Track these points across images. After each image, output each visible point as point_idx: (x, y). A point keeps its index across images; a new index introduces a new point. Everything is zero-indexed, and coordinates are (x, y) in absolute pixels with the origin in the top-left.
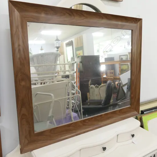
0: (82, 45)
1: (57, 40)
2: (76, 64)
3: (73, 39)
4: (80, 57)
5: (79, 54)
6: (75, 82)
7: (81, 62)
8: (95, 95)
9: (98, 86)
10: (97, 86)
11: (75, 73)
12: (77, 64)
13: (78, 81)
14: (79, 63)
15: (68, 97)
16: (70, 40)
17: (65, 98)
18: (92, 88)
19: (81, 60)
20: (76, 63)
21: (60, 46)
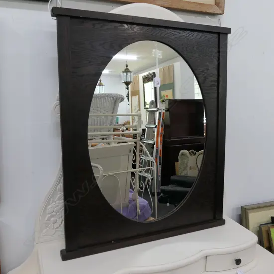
0: (172, 82)
1: (127, 71)
2: (158, 112)
3: (157, 71)
4: (167, 101)
5: (167, 96)
6: (155, 143)
7: (168, 110)
8: (188, 169)
9: (195, 152)
10: (193, 152)
11: (156, 127)
12: (160, 113)
13: (161, 142)
14: (165, 111)
15: (133, 170)
16: (152, 72)
17: (127, 172)
18: (183, 154)
19: (168, 107)
20: (158, 110)
21: (132, 81)
